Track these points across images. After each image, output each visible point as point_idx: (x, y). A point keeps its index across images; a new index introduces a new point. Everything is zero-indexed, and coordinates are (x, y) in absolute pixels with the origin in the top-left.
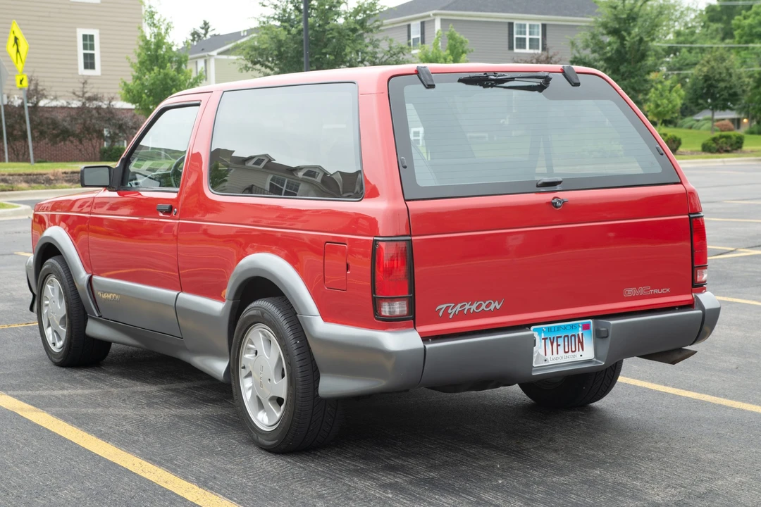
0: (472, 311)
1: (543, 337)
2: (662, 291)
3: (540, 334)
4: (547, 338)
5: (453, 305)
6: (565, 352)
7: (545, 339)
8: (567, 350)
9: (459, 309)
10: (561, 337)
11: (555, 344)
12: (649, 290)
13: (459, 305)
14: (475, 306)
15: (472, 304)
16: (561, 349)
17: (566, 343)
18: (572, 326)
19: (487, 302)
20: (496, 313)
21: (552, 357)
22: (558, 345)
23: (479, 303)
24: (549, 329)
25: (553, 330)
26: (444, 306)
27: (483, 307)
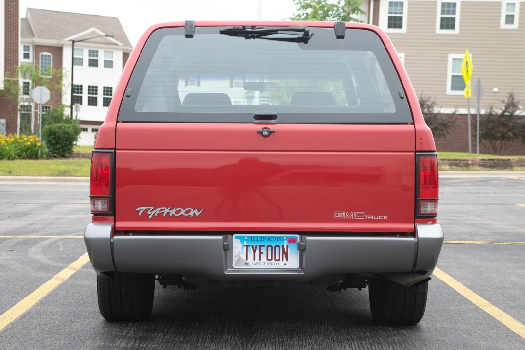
0: (171, 215)
1: (245, 244)
2: (379, 217)
3: (242, 241)
4: (249, 246)
5: (152, 208)
6: (268, 259)
7: (247, 246)
8: (270, 258)
9: (158, 212)
10: (264, 246)
11: (257, 252)
12: (363, 216)
13: (158, 209)
14: (173, 212)
15: (171, 209)
16: (264, 257)
17: (270, 252)
18: (276, 239)
19: (187, 209)
20: (195, 219)
21: (254, 262)
22: (260, 253)
23: (178, 209)
24: (252, 239)
25: (256, 239)
26: (144, 208)
27: (183, 212)
